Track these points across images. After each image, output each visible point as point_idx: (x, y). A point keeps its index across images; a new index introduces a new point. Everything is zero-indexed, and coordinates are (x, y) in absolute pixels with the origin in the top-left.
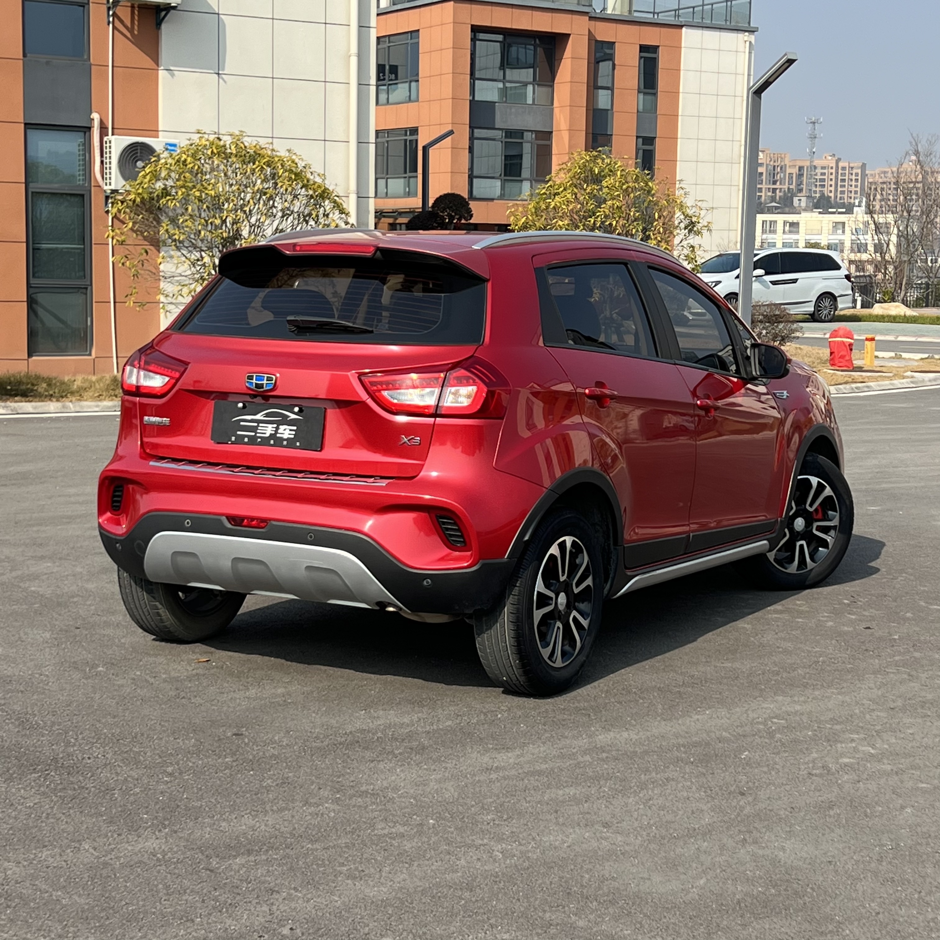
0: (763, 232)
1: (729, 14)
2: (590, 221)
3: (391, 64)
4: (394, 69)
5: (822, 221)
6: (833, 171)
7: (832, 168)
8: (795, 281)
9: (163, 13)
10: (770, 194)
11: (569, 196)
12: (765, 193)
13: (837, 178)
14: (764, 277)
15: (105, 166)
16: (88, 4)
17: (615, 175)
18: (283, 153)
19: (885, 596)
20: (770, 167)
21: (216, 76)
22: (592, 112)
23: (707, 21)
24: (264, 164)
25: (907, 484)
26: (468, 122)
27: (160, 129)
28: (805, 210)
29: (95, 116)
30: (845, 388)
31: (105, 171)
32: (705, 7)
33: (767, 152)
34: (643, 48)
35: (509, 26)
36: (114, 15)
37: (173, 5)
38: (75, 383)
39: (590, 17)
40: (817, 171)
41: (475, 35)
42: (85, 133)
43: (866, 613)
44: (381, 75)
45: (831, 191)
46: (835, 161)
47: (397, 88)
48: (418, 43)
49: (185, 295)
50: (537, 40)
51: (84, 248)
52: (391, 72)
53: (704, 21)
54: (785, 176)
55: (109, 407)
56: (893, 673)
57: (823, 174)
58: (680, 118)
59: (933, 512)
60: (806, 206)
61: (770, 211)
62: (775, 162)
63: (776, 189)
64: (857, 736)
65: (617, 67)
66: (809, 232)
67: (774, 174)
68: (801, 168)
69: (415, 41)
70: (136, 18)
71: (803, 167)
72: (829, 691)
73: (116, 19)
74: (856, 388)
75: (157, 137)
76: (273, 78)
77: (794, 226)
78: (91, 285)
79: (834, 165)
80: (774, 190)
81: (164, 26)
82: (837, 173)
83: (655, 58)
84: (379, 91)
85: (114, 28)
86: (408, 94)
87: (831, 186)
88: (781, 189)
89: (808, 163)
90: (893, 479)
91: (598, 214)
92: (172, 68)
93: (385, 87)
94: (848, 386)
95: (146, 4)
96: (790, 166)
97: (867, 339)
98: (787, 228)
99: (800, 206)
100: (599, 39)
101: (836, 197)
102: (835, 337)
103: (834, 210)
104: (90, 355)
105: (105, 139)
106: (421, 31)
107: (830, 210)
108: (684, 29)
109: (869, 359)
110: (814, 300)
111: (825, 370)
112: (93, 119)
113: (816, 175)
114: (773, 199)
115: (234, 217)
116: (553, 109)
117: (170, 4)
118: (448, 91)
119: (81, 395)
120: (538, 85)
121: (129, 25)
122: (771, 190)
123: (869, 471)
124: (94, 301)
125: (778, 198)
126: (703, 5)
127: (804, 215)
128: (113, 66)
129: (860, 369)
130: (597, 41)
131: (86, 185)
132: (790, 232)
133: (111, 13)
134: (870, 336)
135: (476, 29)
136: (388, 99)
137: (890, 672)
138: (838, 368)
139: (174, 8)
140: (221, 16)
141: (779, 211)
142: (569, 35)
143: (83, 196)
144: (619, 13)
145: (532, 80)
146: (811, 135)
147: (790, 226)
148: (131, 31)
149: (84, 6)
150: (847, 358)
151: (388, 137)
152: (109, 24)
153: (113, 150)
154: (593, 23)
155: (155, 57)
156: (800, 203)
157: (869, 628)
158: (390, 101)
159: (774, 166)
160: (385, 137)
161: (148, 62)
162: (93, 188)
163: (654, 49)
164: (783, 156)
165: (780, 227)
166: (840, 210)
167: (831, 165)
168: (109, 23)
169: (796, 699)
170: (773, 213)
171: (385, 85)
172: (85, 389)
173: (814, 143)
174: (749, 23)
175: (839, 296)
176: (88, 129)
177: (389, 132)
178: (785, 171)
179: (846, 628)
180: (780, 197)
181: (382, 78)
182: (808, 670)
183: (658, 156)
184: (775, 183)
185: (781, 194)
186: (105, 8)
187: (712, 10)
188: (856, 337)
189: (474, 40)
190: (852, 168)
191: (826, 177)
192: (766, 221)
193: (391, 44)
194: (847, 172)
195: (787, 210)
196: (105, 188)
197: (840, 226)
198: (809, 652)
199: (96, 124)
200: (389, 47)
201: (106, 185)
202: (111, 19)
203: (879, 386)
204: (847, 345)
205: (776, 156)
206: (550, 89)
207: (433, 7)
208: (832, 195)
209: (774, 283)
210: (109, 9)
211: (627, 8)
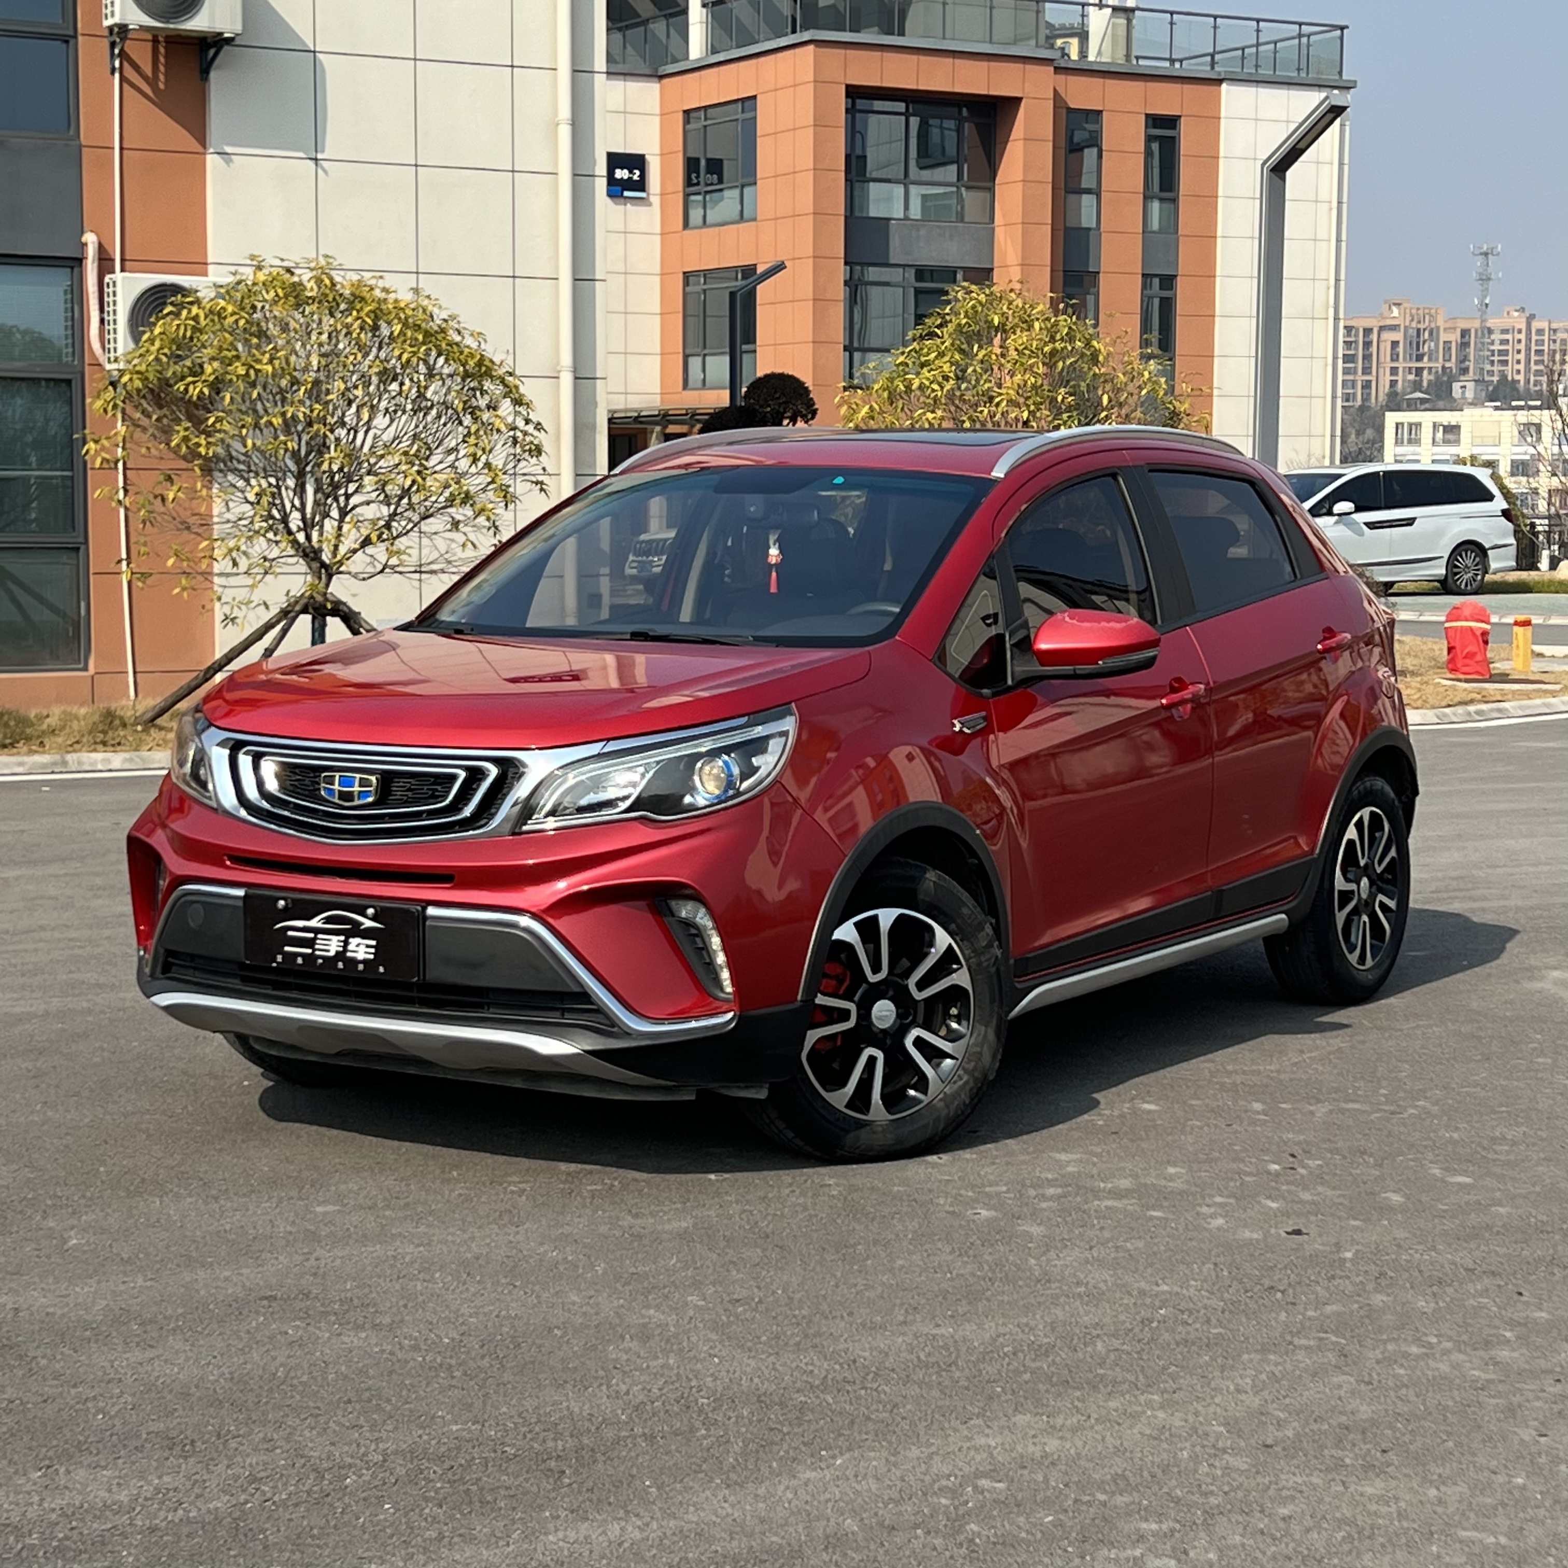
0: (1396, 442)
1: (1304, 59)
2: (981, 412)
3: (709, 156)
4: (715, 166)
5: (1499, 422)
6: (1522, 336)
7: (1520, 331)
8: (1410, 522)
9: (212, 52)
10: (1411, 377)
11: (946, 368)
12: (1404, 376)
13: (1528, 349)
14: (1353, 516)
15: (107, 327)
16: (75, 37)
17: (1030, 328)
18: (405, 296)
19: (1363, 1153)
20: (1411, 331)
21: (311, 164)
22: (1062, 233)
23: (1266, 72)
24: (367, 315)
25: (1501, 903)
26: (842, 255)
27: (210, 260)
28: (1473, 404)
29: (90, 239)
30: (1455, 714)
31: (107, 336)
32: (1261, 48)
33: (1406, 305)
34: (1155, 121)
35: (914, 87)
36: (123, 55)
37: (226, 35)
38: (48, 720)
39: (1056, 68)
40: (1493, 337)
41: (854, 104)
42: (72, 268)
43: (1306, 1196)
44: (693, 176)
45: (1518, 372)
46: (1524, 320)
47: (722, 199)
48: (755, 118)
49: (219, 559)
50: (964, 110)
51: (72, 477)
52: (709, 171)
53: (1260, 71)
54: (1437, 346)
55: (44, 766)
56: (1307, 1348)
57: (1503, 342)
58: (1219, 241)
59: (1533, 962)
60: (1475, 398)
61: (1412, 406)
62: (1419, 322)
63: (1422, 369)
64: (1154, 1526)
65: (1104, 153)
66: (1478, 441)
67: (1418, 344)
68: (1465, 333)
69: (748, 115)
70: (162, 59)
71: (1469, 331)
72: (1142, 1398)
73: (126, 64)
74: (1478, 713)
75: (205, 274)
76: (416, 166)
77: (1452, 430)
78: (86, 542)
79: (1523, 326)
80: (1419, 371)
81: (213, 75)
82: (1529, 339)
83: (1173, 138)
84: (690, 205)
85: (123, 79)
86: (739, 207)
87: (1518, 362)
88: (1430, 369)
89: (1477, 324)
90: (1479, 892)
91: (997, 400)
92: (228, 149)
93: (700, 198)
94: (1460, 710)
95: (179, 36)
96: (1445, 329)
97: (1517, 623)
98: (1440, 435)
99: (1463, 397)
100: (1072, 106)
101: (1528, 381)
102: (1456, 620)
103: (1522, 403)
104: (85, 669)
105: (107, 279)
106: (759, 99)
107: (1514, 403)
108: (1224, 86)
109: (1521, 659)
110: (1446, 556)
111: (1437, 680)
112: (86, 244)
113: (1492, 343)
114: (1417, 386)
115: (308, 412)
116: (993, 229)
117: (222, 34)
118: (806, 201)
119: (42, 743)
120: (968, 188)
121: (150, 74)
122: (1414, 371)
123: (1440, 875)
124: (91, 571)
125: (1425, 384)
126: (1258, 45)
127: (1468, 411)
128: (121, 149)
129: (1504, 678)
130: (1070, 110)
131: (76, 363)
132: (1446, 442)
133: (117, 51)
134: (1521, 618)
135: (853, 92)
136: (705, 217)
137: (1300, 1347)
138: (1462, 677)
139: (229, 41)
140: (318, 55)
141: (1427, 406)
142: (1018, 100)
143: (68, 382)
144: (1109, 60)
145: (955, 179)
146: (1480, 274)
147: (1444, 432)
148: (152, 82)
149: (67, 42)
150: (1479, 657)
151: (705, 283)
152: (113, 73)
153: (119, 298)
154: (1061, 78)
155: (200, 134)
156: (1463, 393)
157: (1298, 1232)
158: (708, 220)
159: (1418, 330)
160: (699, 284)
161: (183, 138)
162: (87, 368)
163: (1171, 122)
164: (1433, 311)
165: (1426, 434)
166: (1532, 403)
167: (1518, 326)
168: (113, 71)
169: (1059, 1421)
170: (1416, 410)
171: (699, 194)
172: (54, 731)
173: (1487, 289)
174: (1340, 73)
175: (1492, 548)
176: (79, 261)
177: (707, 274)
178: (1438, 339)
179: (1247, 1234)
180: (1430, 382)
181: (695, 181)
182: (1116, 1343)
183: (1181, 307)
184: (1419, 358)
185: (1432, 377)
186: (106, 43)
187: (1275, 52)
188: (1494, 619)
189: (851, 111)
190: (1555, 331)
191: (1509, 347)
192: (1402, 424)
193: (709, 122)
194: (1546, 338)
195: (1441, 404)
196: (108, 367)
197: (1533, 430)
198: (1142, 1293)
199: (91, 252)
200: (705, 127)
201: (109, 361)
202: (117, 64)
203: (1520, 708)
204: (1478, 633)
205: (1421, 312)
206: (988, 195)
207: (780, 55)
208: (1521, 377)
209: (1372, 525)
210: (113, 45)
211: (1122, 51)
